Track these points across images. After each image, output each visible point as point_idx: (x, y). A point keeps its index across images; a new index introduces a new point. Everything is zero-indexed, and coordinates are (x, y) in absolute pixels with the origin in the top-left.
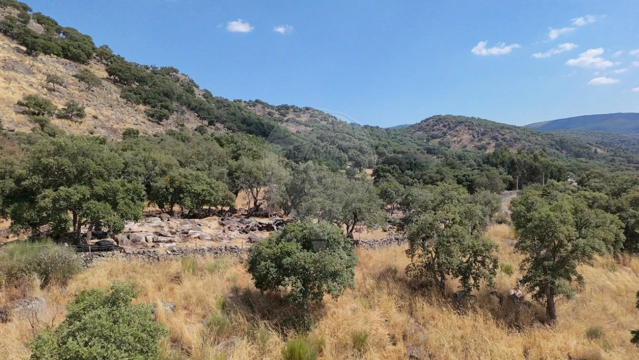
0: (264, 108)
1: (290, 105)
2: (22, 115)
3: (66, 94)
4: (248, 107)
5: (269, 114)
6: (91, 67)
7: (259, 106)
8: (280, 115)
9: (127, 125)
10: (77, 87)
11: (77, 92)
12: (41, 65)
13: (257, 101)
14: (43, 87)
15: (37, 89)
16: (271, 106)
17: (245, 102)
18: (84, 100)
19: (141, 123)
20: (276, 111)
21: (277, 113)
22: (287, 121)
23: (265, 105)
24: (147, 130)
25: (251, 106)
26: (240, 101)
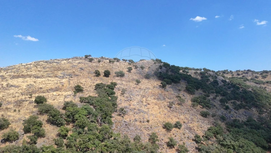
0: (253, 74)
1: (268, 70)
2: (165, 130)
3: (175, 109)
4: (244, 75)
5: (256, 77)
6: (180, 84)
7: (250, 73)
8: (263, 77)
9: (194, 122)
10: (177, 102)
11: (178, 106)
12: (167, 93)
13: (248, 70)
14: (168, 107)
15: (167, 109)
16: (257, 72)
17: (242, 71)
18: (180, 110)
19: (199, 120)
20: (260, 75)
21: (261, 76)
22: (267, 82)
23: (253, 72)
24: (201, 124)
25: (245, 74)
26: (239, 71)
